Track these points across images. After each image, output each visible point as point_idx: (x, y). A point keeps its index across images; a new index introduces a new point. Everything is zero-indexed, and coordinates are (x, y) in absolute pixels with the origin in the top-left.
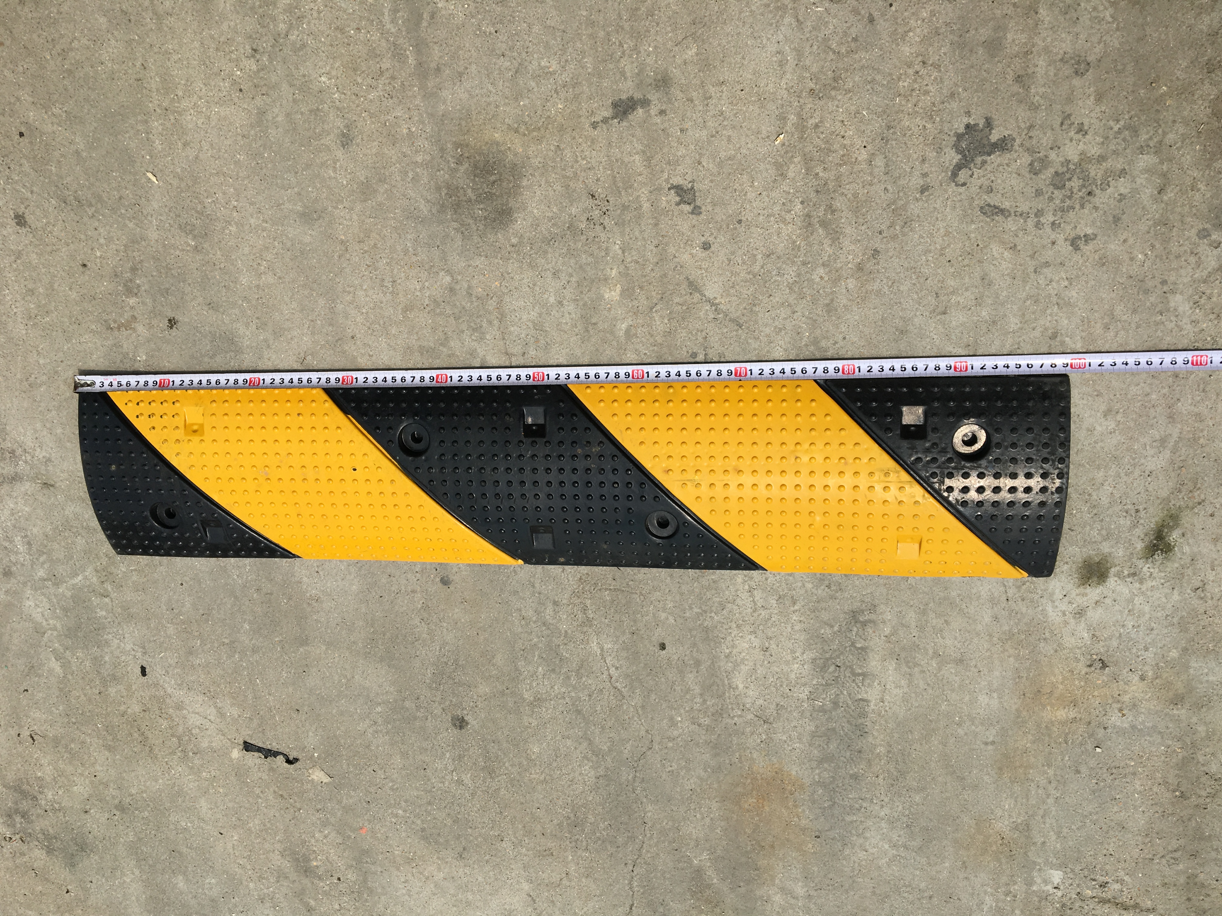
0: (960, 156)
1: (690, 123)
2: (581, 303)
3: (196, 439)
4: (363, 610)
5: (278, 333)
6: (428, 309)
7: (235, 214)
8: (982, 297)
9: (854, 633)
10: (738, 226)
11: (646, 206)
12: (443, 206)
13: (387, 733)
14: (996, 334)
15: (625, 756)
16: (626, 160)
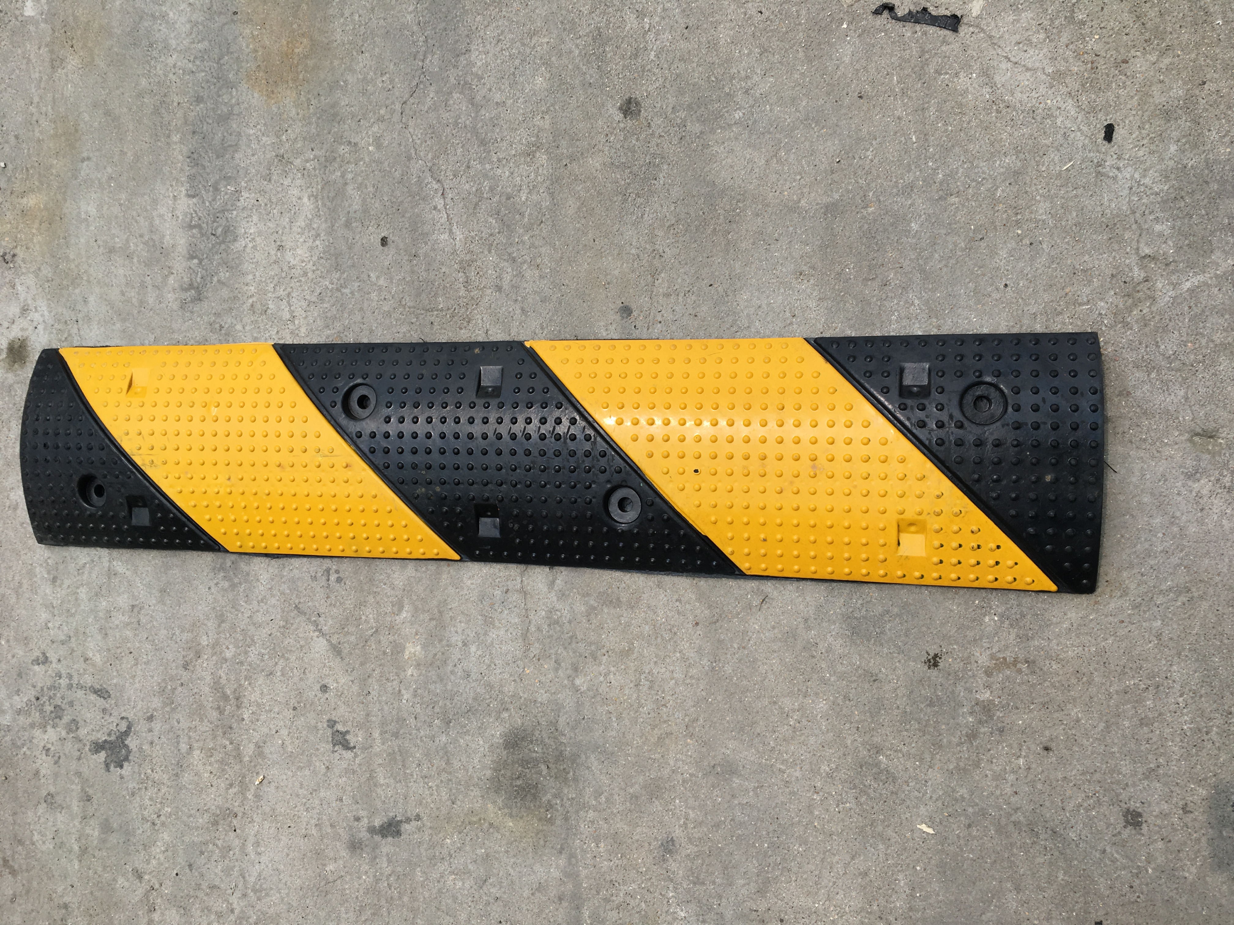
0: (126, 742)
1: (334, 805)
2: (444, 642)
3: (910, 515)
4: (738, 265)
5: (791, 635)
6: (604, 651)
7: (819, 785)
8: (106, 618)
9: (199, 275)
10: (296, 705)
11: (376, 734)
12: (574, 761)
13: (732, 78)
14: (94, 584)
15: (432, 88)
16: (392, 781)
